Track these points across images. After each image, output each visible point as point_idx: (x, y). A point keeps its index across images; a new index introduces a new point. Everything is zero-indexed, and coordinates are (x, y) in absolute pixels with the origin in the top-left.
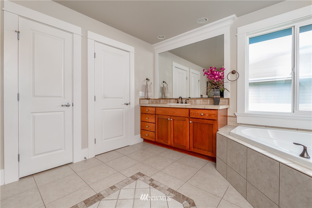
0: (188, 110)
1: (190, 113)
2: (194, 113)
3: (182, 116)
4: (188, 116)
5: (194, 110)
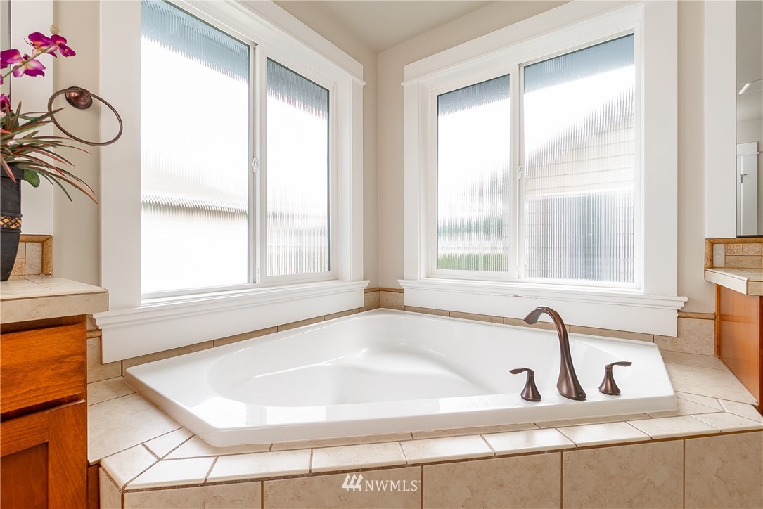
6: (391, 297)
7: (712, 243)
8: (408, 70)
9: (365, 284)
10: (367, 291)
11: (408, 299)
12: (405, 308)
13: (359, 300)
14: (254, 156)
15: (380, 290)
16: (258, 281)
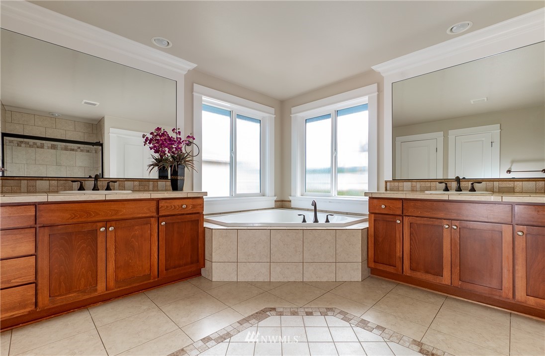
0: (154, 203)
1: (160, 207)
2: (167, 207)
3: (140, 215)
4: (155, 214)
5: (168, 201)
6: (287, 204)
7: (386, 182)
8: (293, 110)
9: (275, 198)
10: (276, 201)
11: (293, 205)
12: (292, 208)
13: (273, 205)
14: (232, 150)
15: (282, 201)
16: (234, 195)
